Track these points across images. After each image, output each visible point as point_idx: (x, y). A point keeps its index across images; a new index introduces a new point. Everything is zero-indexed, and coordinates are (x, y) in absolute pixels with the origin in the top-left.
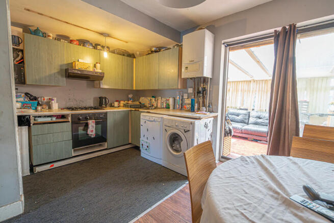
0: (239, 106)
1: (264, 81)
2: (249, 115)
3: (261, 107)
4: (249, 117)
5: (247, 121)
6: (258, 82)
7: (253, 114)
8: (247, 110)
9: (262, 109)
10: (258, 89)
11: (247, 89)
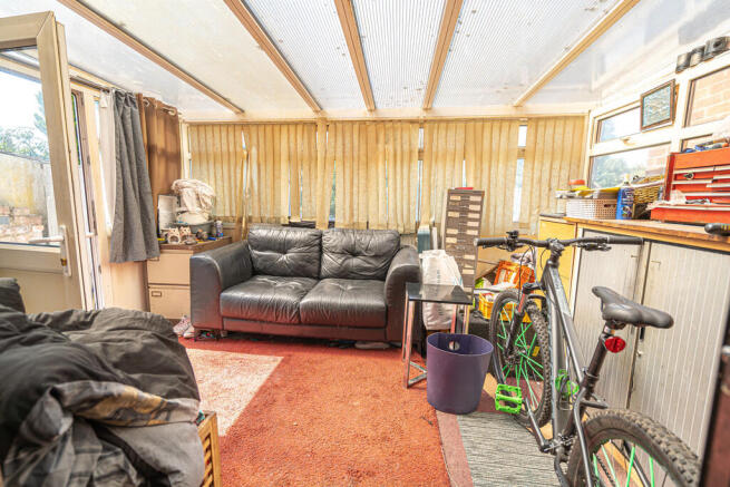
0: (285, 212)
1: (356, 126)
2: (320, 245)
3: (352, 215)
4: (321, 251)
5: (313, 268)
6: (339, 126)
7: (332, 239)
8: (311, 226)
9: (355, 220)
10: (339, 154)
11: (306, 153)
